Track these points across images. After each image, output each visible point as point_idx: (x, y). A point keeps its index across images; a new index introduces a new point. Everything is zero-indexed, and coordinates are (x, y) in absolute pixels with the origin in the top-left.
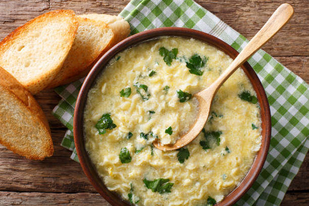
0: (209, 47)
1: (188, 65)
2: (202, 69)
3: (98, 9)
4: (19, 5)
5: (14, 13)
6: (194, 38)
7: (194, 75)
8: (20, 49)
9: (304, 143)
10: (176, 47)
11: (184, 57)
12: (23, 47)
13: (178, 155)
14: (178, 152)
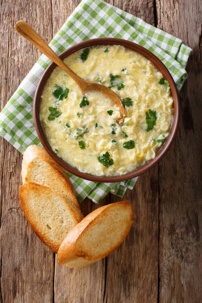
0: (47, 84)
1: (61, 99)
2: (64, 89)
3: (17, 171)
4: (14, 233)
5: (20, 236)
6: (41, 95)
7: (69, 94)
8: (50, 228)
9: (118, 14)
10: (48, 108)
11: (55, 102)
12: (48, 225)
13: (128, 106)
14: (126, 106)
